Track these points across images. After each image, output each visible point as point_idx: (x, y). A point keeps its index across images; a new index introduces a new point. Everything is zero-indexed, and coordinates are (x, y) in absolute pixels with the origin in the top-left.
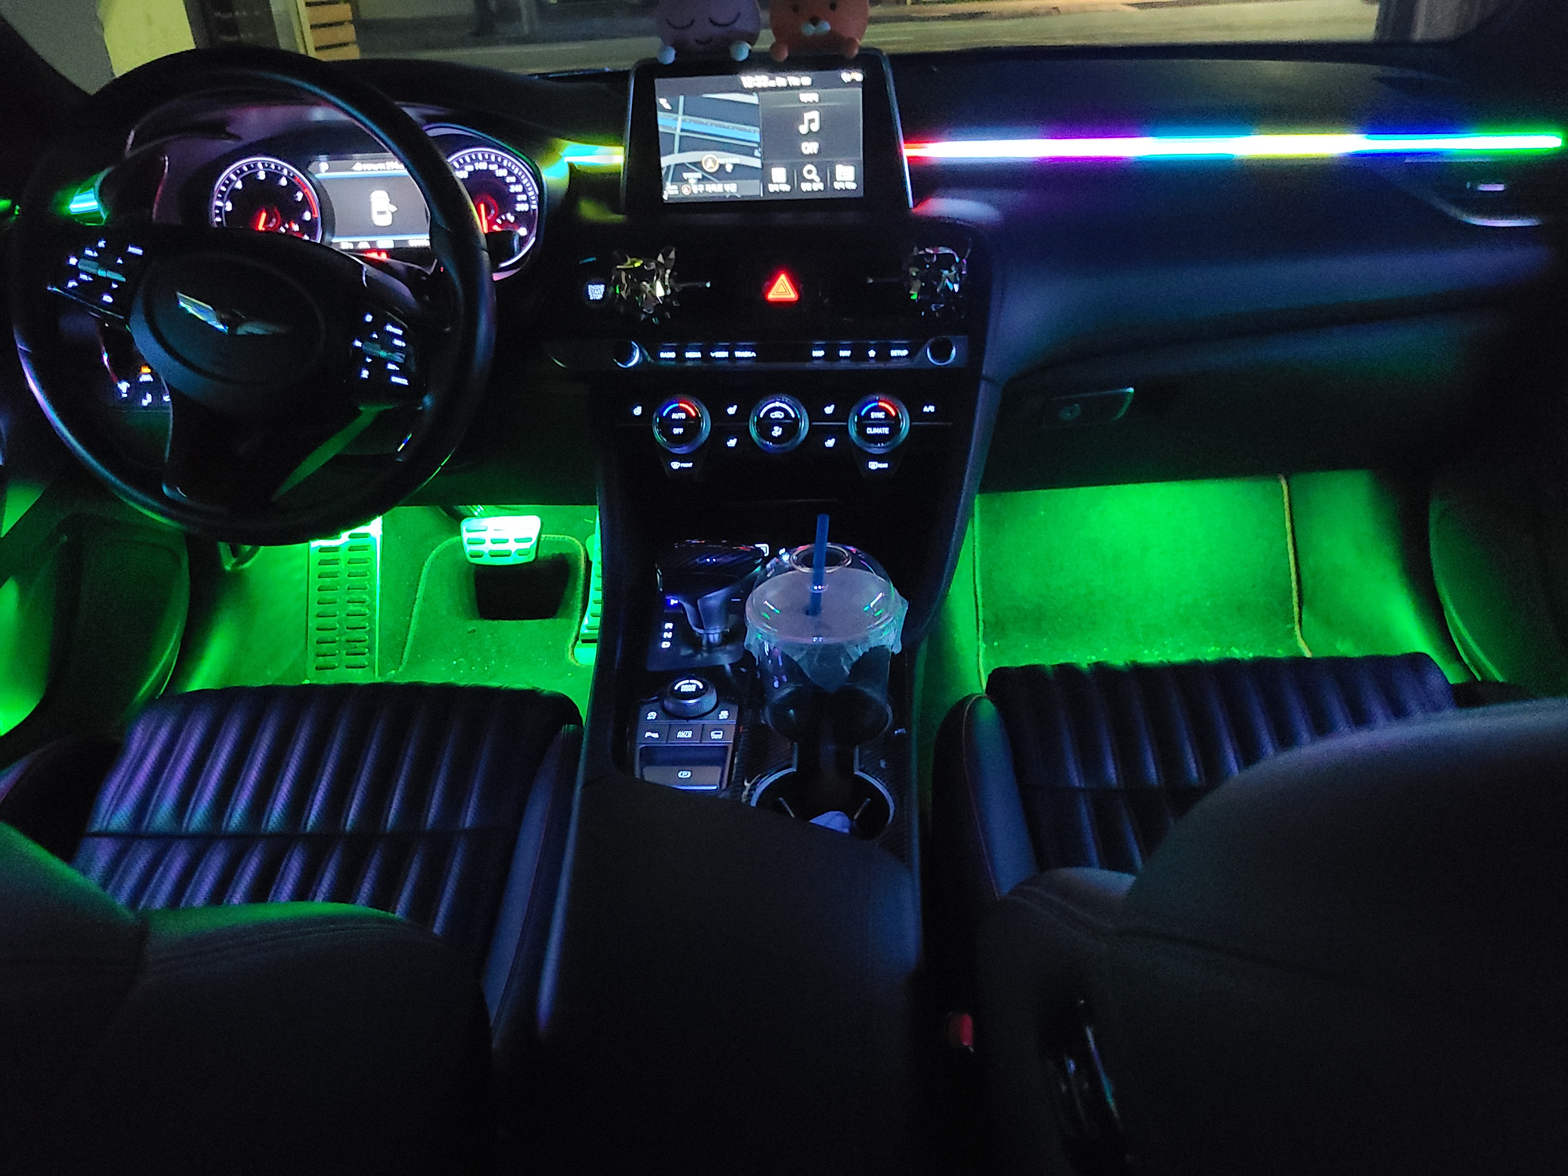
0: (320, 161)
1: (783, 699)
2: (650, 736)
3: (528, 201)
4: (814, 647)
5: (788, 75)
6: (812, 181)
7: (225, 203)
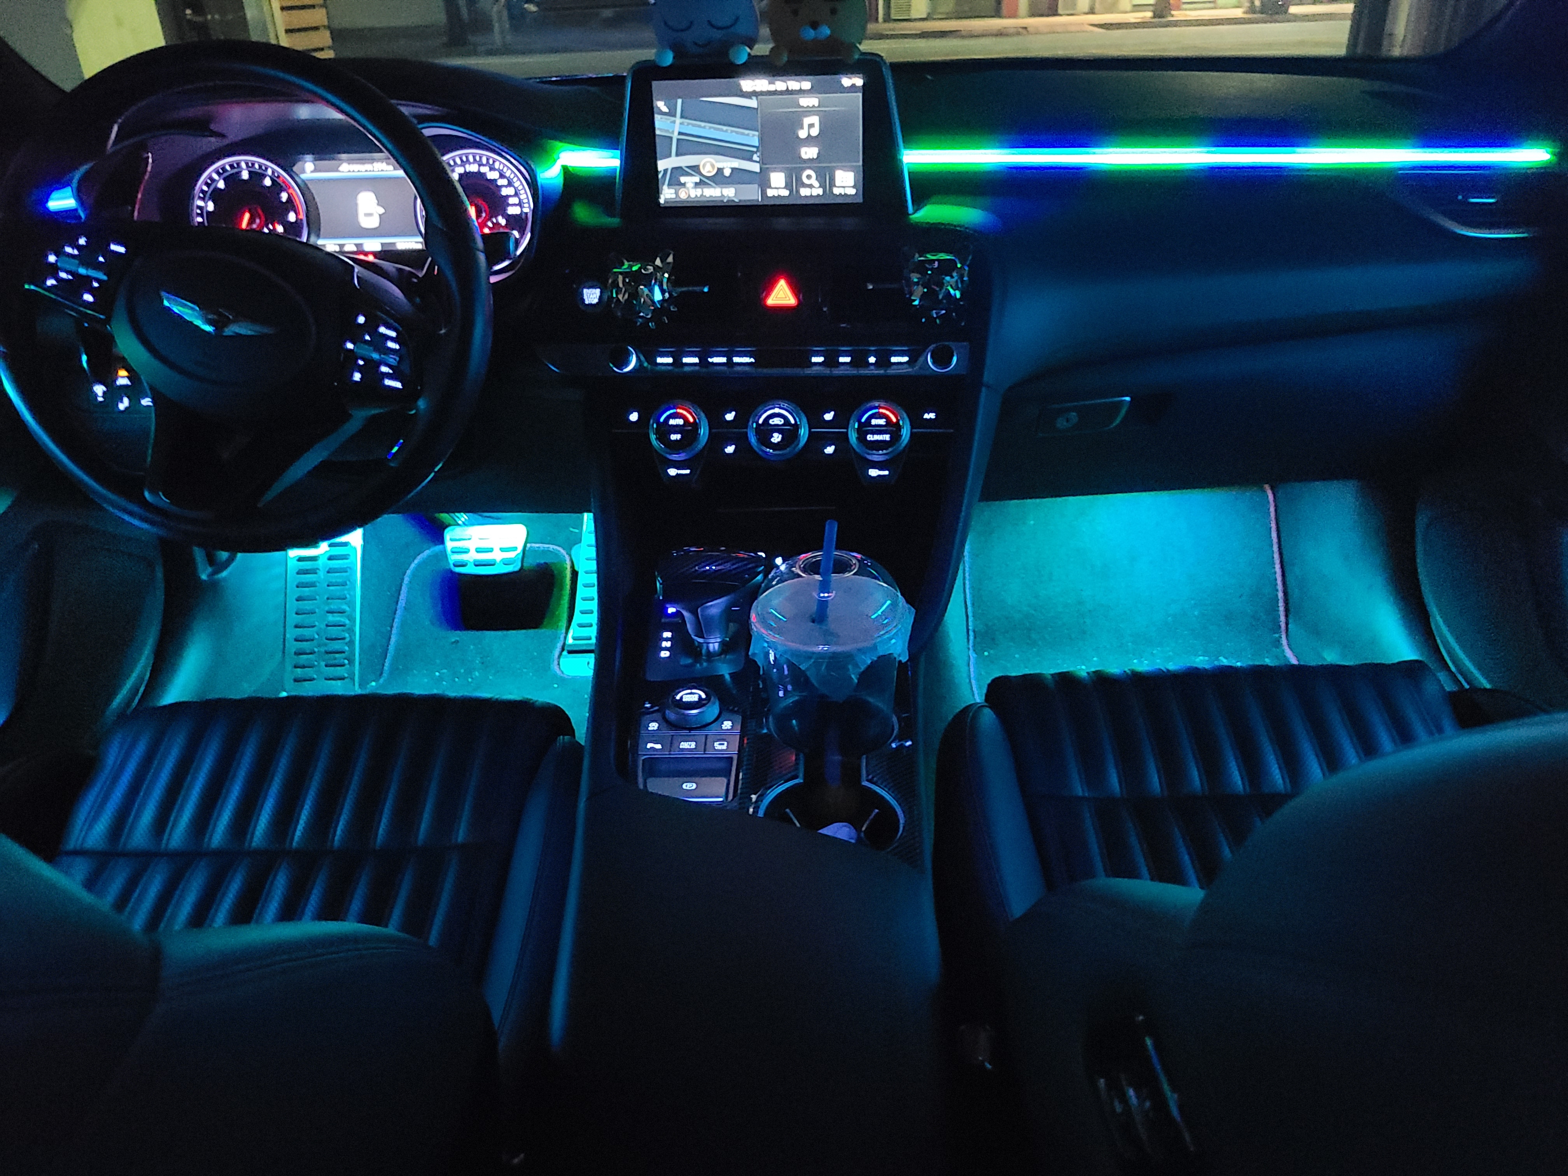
0: (306, 162)
1: (787, 708)
2: (653, 747)
3: (520, 204)
4: (821, 656)
5: (789, 80)
6: (811, 186)
7: (206, 203)
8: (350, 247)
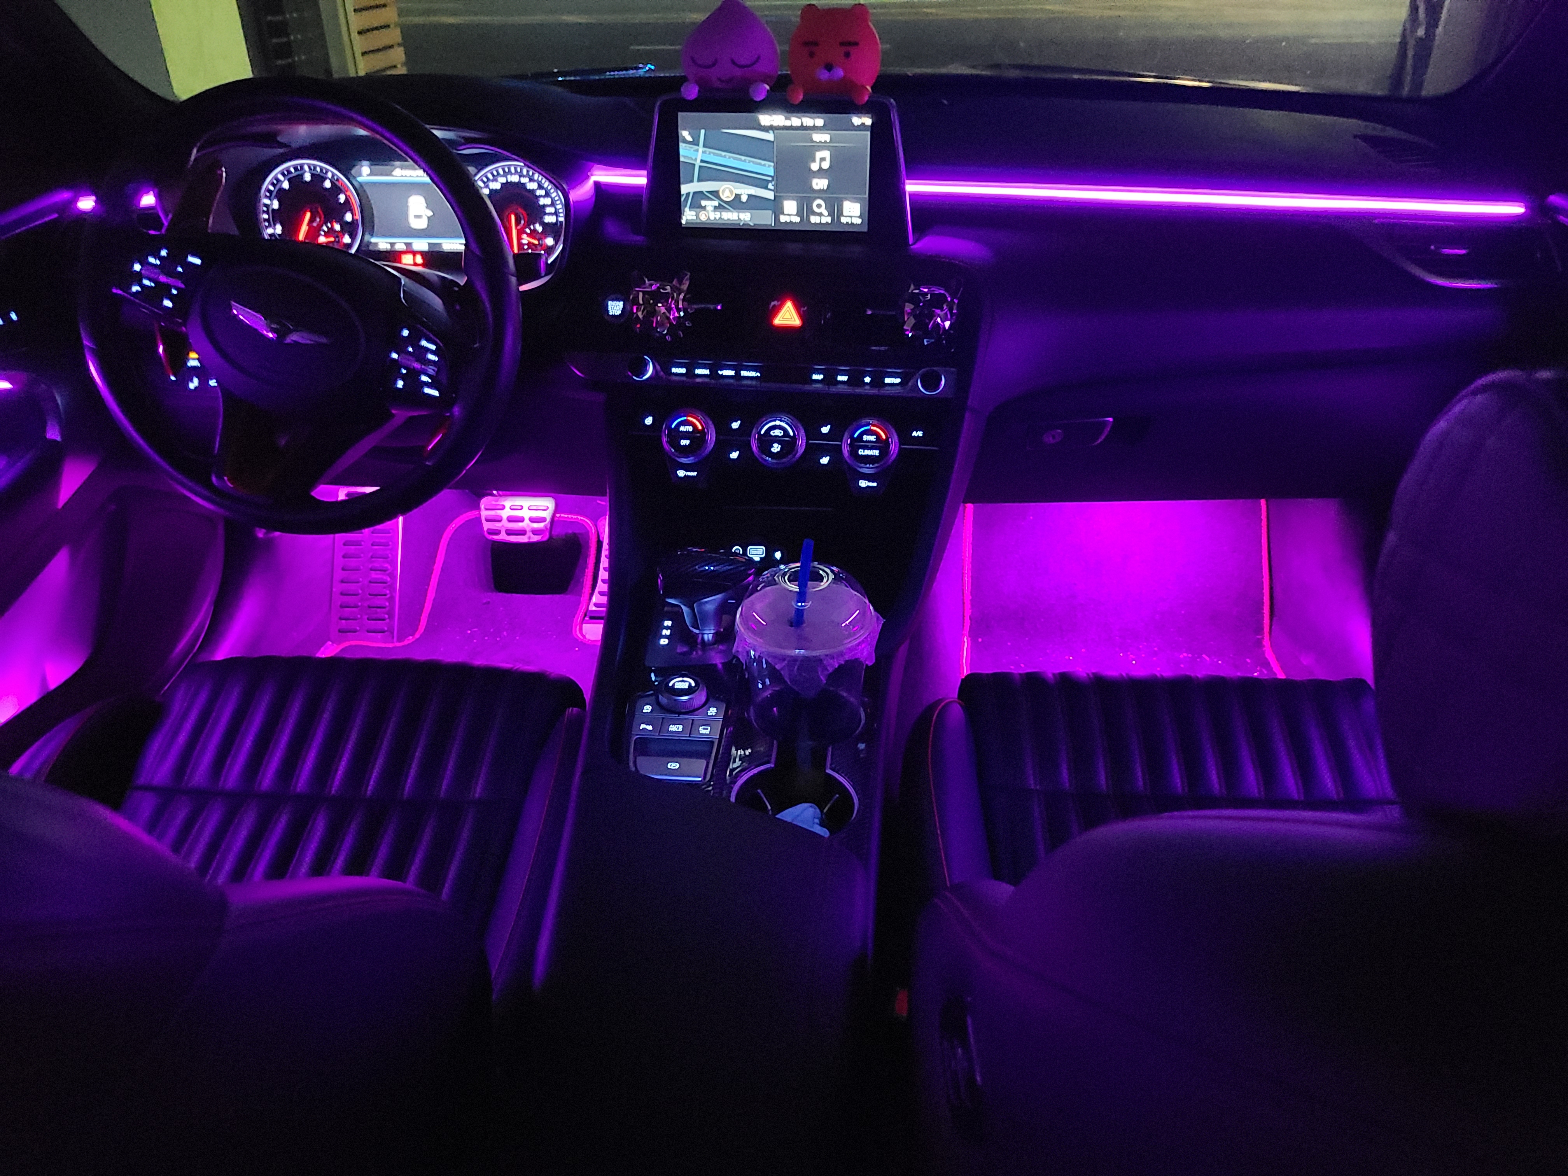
0: (362, 166)
2: (645, 728)
3: (556, 214)
4: (795, 659)
5: (804, 116)
6: (820, 215)
7: (272, 201)
8: (400, 246)
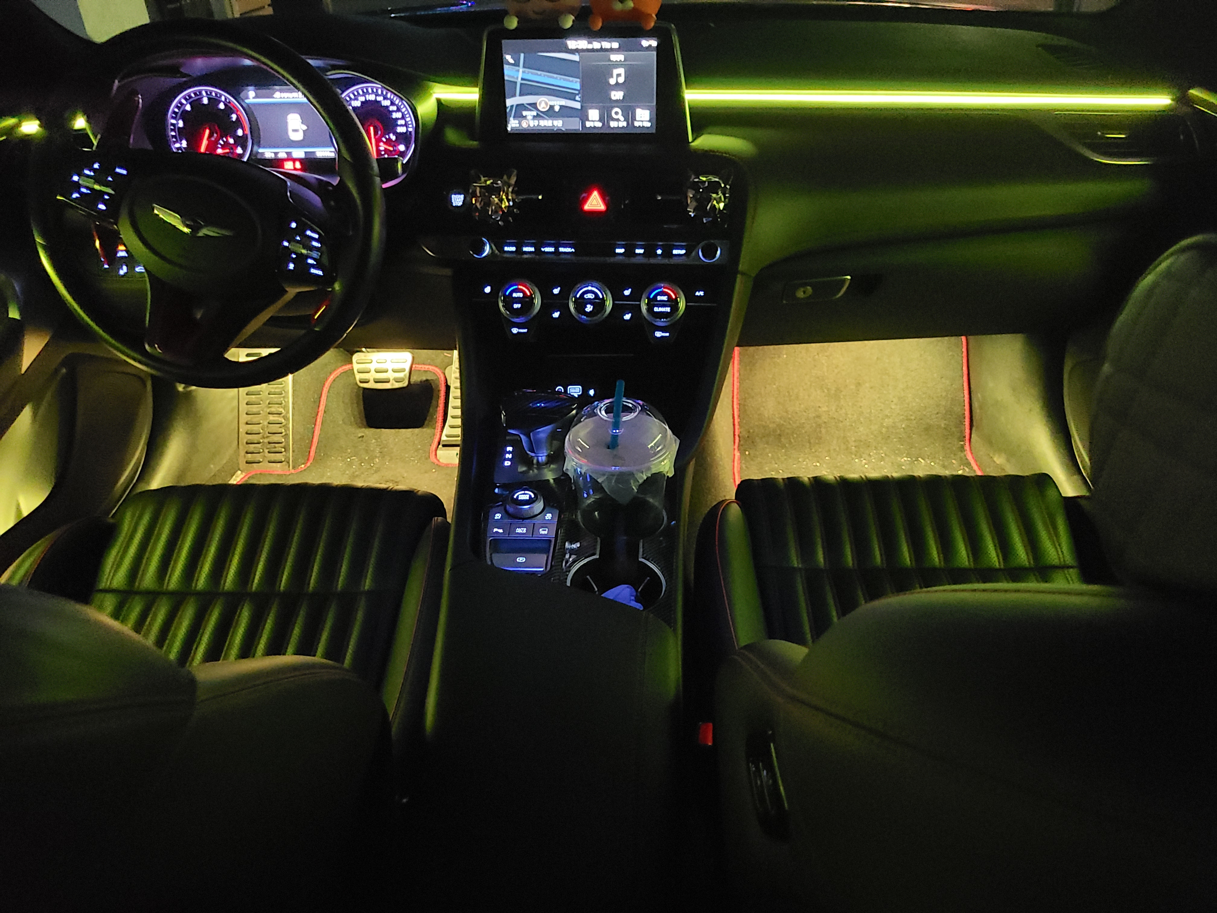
0: (249, 91)
2: (497, 531)
3: (406, 125)
4: (613, 474)
5: (603, 41)
6: (618, 120)
7: (177, 121)
8: (282, 155)
